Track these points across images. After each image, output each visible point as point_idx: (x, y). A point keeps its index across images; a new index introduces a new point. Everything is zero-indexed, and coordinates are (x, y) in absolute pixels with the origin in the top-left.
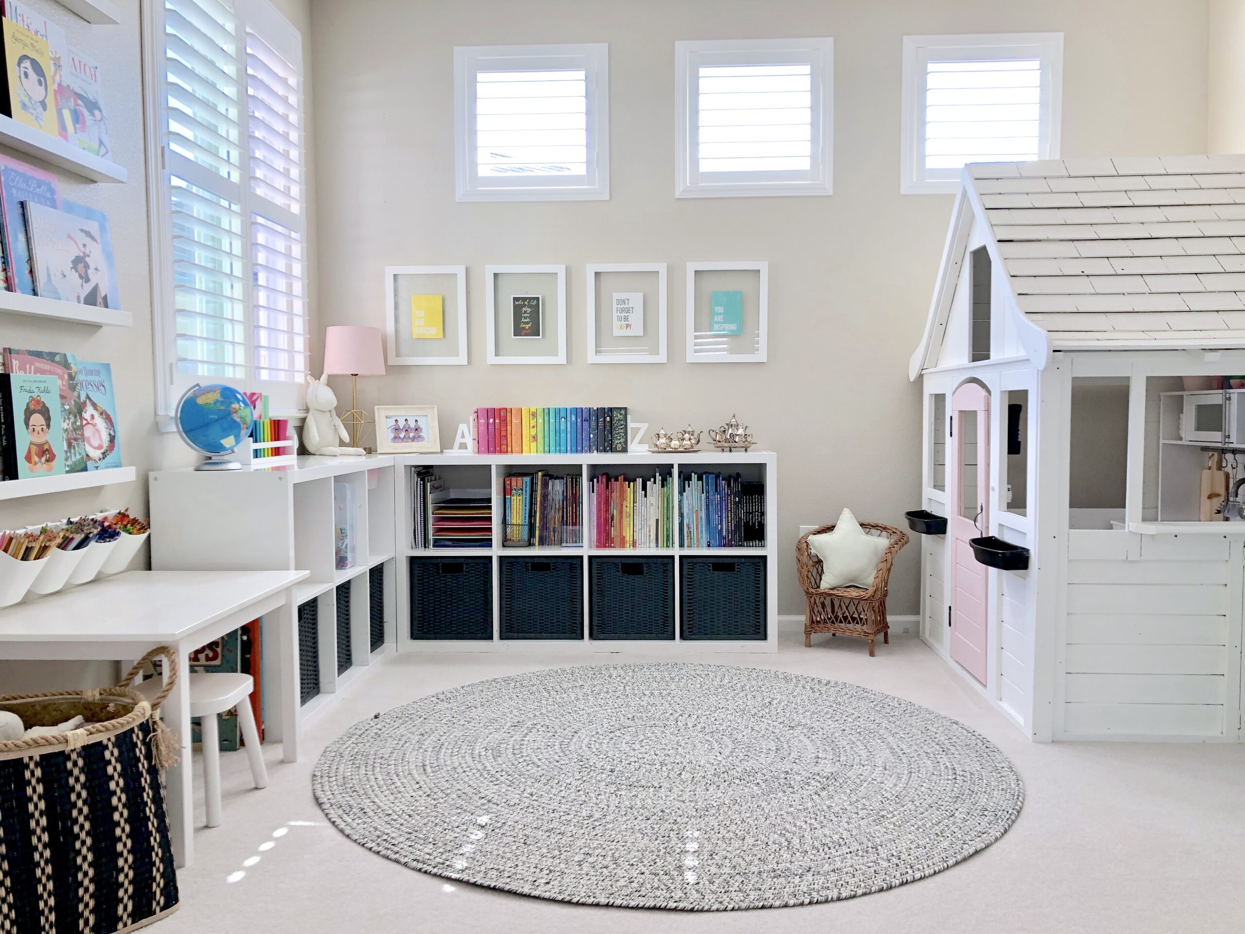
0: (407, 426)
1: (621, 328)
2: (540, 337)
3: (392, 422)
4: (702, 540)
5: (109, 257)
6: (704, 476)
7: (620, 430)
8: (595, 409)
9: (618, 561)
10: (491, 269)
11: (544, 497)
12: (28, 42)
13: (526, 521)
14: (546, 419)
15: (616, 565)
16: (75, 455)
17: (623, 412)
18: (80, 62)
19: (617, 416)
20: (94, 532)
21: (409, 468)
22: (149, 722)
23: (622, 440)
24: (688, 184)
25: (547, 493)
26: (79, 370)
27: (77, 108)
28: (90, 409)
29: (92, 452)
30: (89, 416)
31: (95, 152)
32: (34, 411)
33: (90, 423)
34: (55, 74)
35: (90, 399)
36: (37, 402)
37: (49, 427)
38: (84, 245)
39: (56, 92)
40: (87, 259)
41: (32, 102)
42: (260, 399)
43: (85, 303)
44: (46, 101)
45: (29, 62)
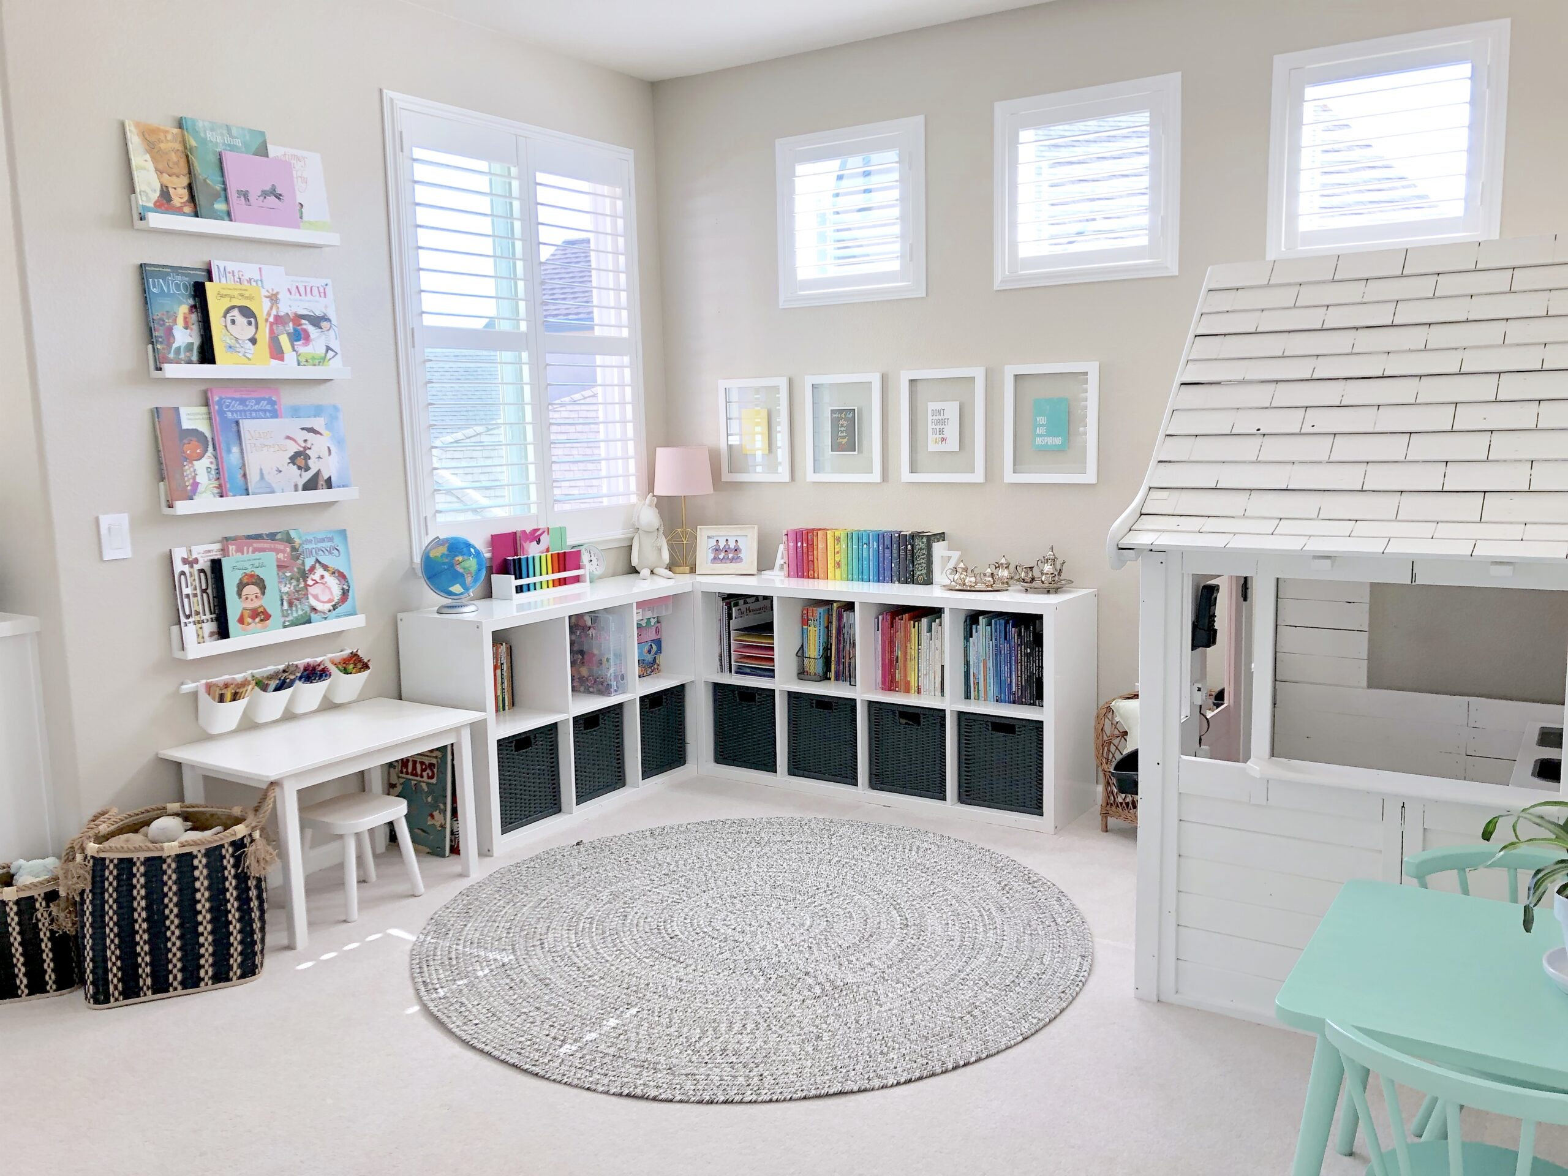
0: (727, 547)
1: (936, 442)
2: (856, 453)
3: (713, 542)
4: (991, 693)
5: (340, 442)
6: (993, 621)
7: (922, 561)
8: (897, 535)
9: (894, 708)
10: (809, 381)
11: (839, 630)
12: (236, 293)
13: (821, 654)
14: (849, 544)
15: (894, 713)
16: (297, 611)
17: (925, 540)
18: (305, 287)
19: (920, 544)
20: (292, 677)
21: (706, 594)
22: (245, 840)
23: (924, 572)
24: (1007, 273)
25: (842, 626)
26: (307, 541)
27: (299, 328)
28: (319, 571)
29: (319, 606)
30: (317, 577)
31: (321, 359)
32: (248, 584)
33: (317, 583)
34: (271, 308)
35: (320, 563)
36: (252, 576)
37: (263, 593)
38: (305, 441)
39: (271, 324)
40: (308, 452)
41: (240, 342)
42: (546, 533)
43: (303, 490)
44: (256, 336)
45: (237, 309)
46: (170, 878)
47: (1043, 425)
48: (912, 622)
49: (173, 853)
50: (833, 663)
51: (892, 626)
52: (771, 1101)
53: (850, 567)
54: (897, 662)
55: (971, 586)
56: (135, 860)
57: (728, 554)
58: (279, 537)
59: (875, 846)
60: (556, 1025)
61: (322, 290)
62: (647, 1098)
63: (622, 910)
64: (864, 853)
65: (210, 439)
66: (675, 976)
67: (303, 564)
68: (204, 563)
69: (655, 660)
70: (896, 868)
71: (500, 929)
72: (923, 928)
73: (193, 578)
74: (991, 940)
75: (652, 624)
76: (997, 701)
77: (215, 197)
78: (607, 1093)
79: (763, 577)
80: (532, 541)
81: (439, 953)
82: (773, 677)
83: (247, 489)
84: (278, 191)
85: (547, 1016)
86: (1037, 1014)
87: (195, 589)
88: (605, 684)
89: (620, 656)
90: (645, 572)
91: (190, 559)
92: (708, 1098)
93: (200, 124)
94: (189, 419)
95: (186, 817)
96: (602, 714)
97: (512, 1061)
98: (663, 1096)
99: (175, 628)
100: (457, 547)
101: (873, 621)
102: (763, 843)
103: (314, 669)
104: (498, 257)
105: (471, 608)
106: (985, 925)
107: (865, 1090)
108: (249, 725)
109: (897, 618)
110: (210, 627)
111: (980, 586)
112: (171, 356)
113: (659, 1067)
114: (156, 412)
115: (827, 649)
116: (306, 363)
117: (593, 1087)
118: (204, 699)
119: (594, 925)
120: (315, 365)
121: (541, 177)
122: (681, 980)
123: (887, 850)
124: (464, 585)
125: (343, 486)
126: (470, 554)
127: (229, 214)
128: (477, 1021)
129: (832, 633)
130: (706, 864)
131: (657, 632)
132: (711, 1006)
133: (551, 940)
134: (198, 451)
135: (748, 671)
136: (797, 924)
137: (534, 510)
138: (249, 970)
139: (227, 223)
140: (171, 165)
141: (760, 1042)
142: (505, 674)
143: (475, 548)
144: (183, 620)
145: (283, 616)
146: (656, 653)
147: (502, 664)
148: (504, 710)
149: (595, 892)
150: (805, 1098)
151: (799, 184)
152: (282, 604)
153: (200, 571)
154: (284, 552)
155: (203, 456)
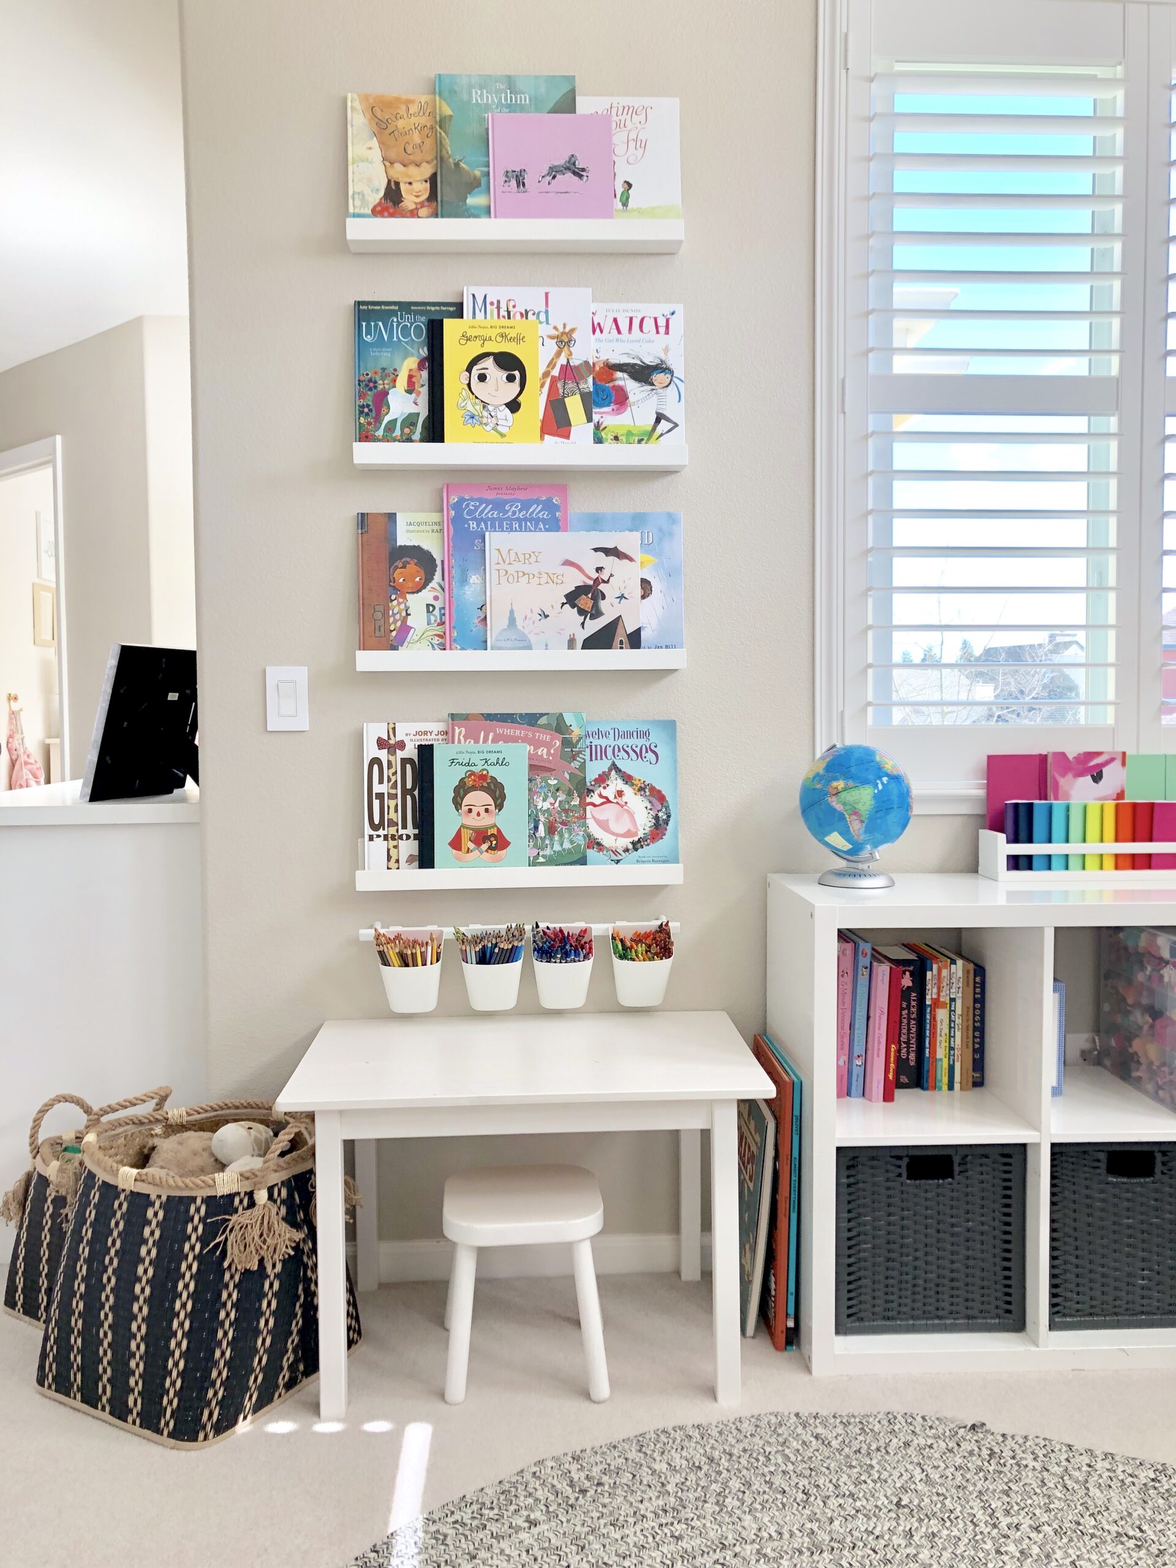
5: (671, 574)
12: (493, 333)
18: (631, 319)
22: (237, 1201)
26: (599, 734)
29: (607, 840)
31: (644, 434)
32: (474, 788)
33: (608, 801)
34: (558, 354)
35: (618, 770)
36: (483, 777)
38: (599, 569)
39: (554, 381)
40: (602, 587)
41: (490, 408)
42: (1117, 763)
43: (584, 647)
44: (520, 398)
45: (491, 358)
58: (543, 721)
61: (662, 322)
65: (438, 563)
67: (583, 769)
68: (411, 750)
77: (472, 186)
80: (1080, 774)
83: (484, 640)
84: (580, 164)
87: (395, 786)
91: (392, 742)
93: (463, 81)
94: (408, 531)
103: (571, 938)
105: (880, 882)
110: (409, 848)
112: (380, 433)
114: (363, 519)
116: (614, 442)
120: (630, 445)
125: (664, 647)
127: (486, 207)
134: (418, 579)
138: (187, 1428)
139: (484, 221)
140: (410, 149)
143: (888, 770)
144: (368, 831)
145: (535, 846)
148: (951, 1087)
152: (536, 828)
153: (404, 761)
154: (548, 746)
155: (424, 587)
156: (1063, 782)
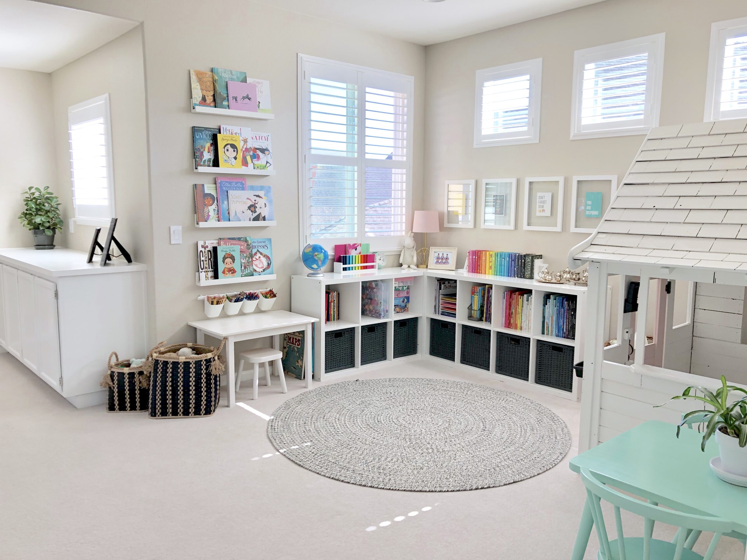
0: (443, 257)
1: (540, 212)
2: (503, 215)
3: (436, 255)
4: (554, 333)
5: (270, 202)
6: (557, 298)
7: (529, 267)
8: (518, 255)
9: (508, 336)
10: (485, 181)
11: (488, 298)
12: (230, 138)
13: (479, 308)
14: (496, 258)
15: (508, 338)
16: (248, 271)
17: (530, 258)
18: (259, 136)
19: (529, 260)
20: (242, 297)
21: (430, 278)
22: (211, 359)
23: (529, 273)
24: (576, 132)
25: (490, 296)
26: (254, 242)
27: (256, 153)
28: (259, 255)
29: (257, 269)
30: (257, 257)
31: (264, 166)
32: (227, 258)
33: (257, 259)
34: (244, 145)
35: (259, 251)
36: (229, 255)
37: (234, 262)
38: (255, 200)
39: (244, 151)
40: (256, 205)
41: (230, 158)
42: (359, 246)
43: (253, 221)
44: (237, 156)
45: (229, 145)
46: (181, 370)
47: (589, 205)
48: (520, 296)
49: (183, 361)
50: (484, 313)
51: (511, 298)
52: (390, 489)
53: (496, 269)
54: (512, 314)
55: (549, 281)
56: (169, 362)
57: (442, 260)
58: (242, 239)
59: (487, 397)
60: (315, 448)
61: (266, 138)
62: (340, 480)
63: (363, 408)
64: (480, 399)
65: (216, 198)
66: (372, 436)
67: (252, 251)
68: (210, 248)
69: (406, 306)
70: (492, 407)
71: (311, 409)
72: (491, 433)
73: (205, 254)
74: (521, 441)
75: (405, 289)
76: (557, 336)
77: (224, 99)
78: (325, 476)
79: (458, 272)
80: (353, 249)
81: (282, 415)
82: (455, 317)
83: (229, 219)
84: (250, 97)
85: (314, 444)
86: (526, 474)
87: (206, 258)
88: (379, 313)
89: (386, 301)
90: (404, 266)
91: (205, 246)
92: (364, 484)
93: (220, 70)
94: (208, 189)
95: (193, 349)
96: (377, 326)
97: (292, 459)
98: (346, 481)
99: (197, 273)
100: (316, 249)
101: (502, 294)
102: (436, 389)
103: (253, 294)
104: (348, 125)
105: (322, 275)
106: (521, 435)
107: (432, 491)
108: (224, 315)
109: (513, 294)
110: (211, 274)
111: (554, 281)
112: (202, 163)
113: (350, 469)
114: (195, 186)
115: (482, 306)
116: (257, 168)
117: (320, 473)
118: (207, 304)
119: (349, 413)
120: (261, 169)
121: (368, 90)
122: (374, 438)
123: (492, 399)
124: (317, 265)
125: (271, 220)
126: (322, 252)
127: (228, 106)
128: (285, 442)
129: (484, 299)
130: (407, 395)
131: (408, 293)
132: (382, 450)
133: (328, 416)
134: (211, 202)
135: (446, 314)
136: (435, 423)
137: (356, 235)
138: (208, 412)
139: (227, 110)
140: (207, 87)
141: (396, 466)
142: (335, 305)
143: (324, 250)
144: (200, 270)
145: (242, 272)
146: (406, 303)
147: (334, 300)
148: (334, 320)
149: (355, 400)
150: (405, 490)
151: (485, 90)
152: (242, 267)
153: (209, 251)
154: (243, 246)
155: (212, 205)
156: (350, 250)
